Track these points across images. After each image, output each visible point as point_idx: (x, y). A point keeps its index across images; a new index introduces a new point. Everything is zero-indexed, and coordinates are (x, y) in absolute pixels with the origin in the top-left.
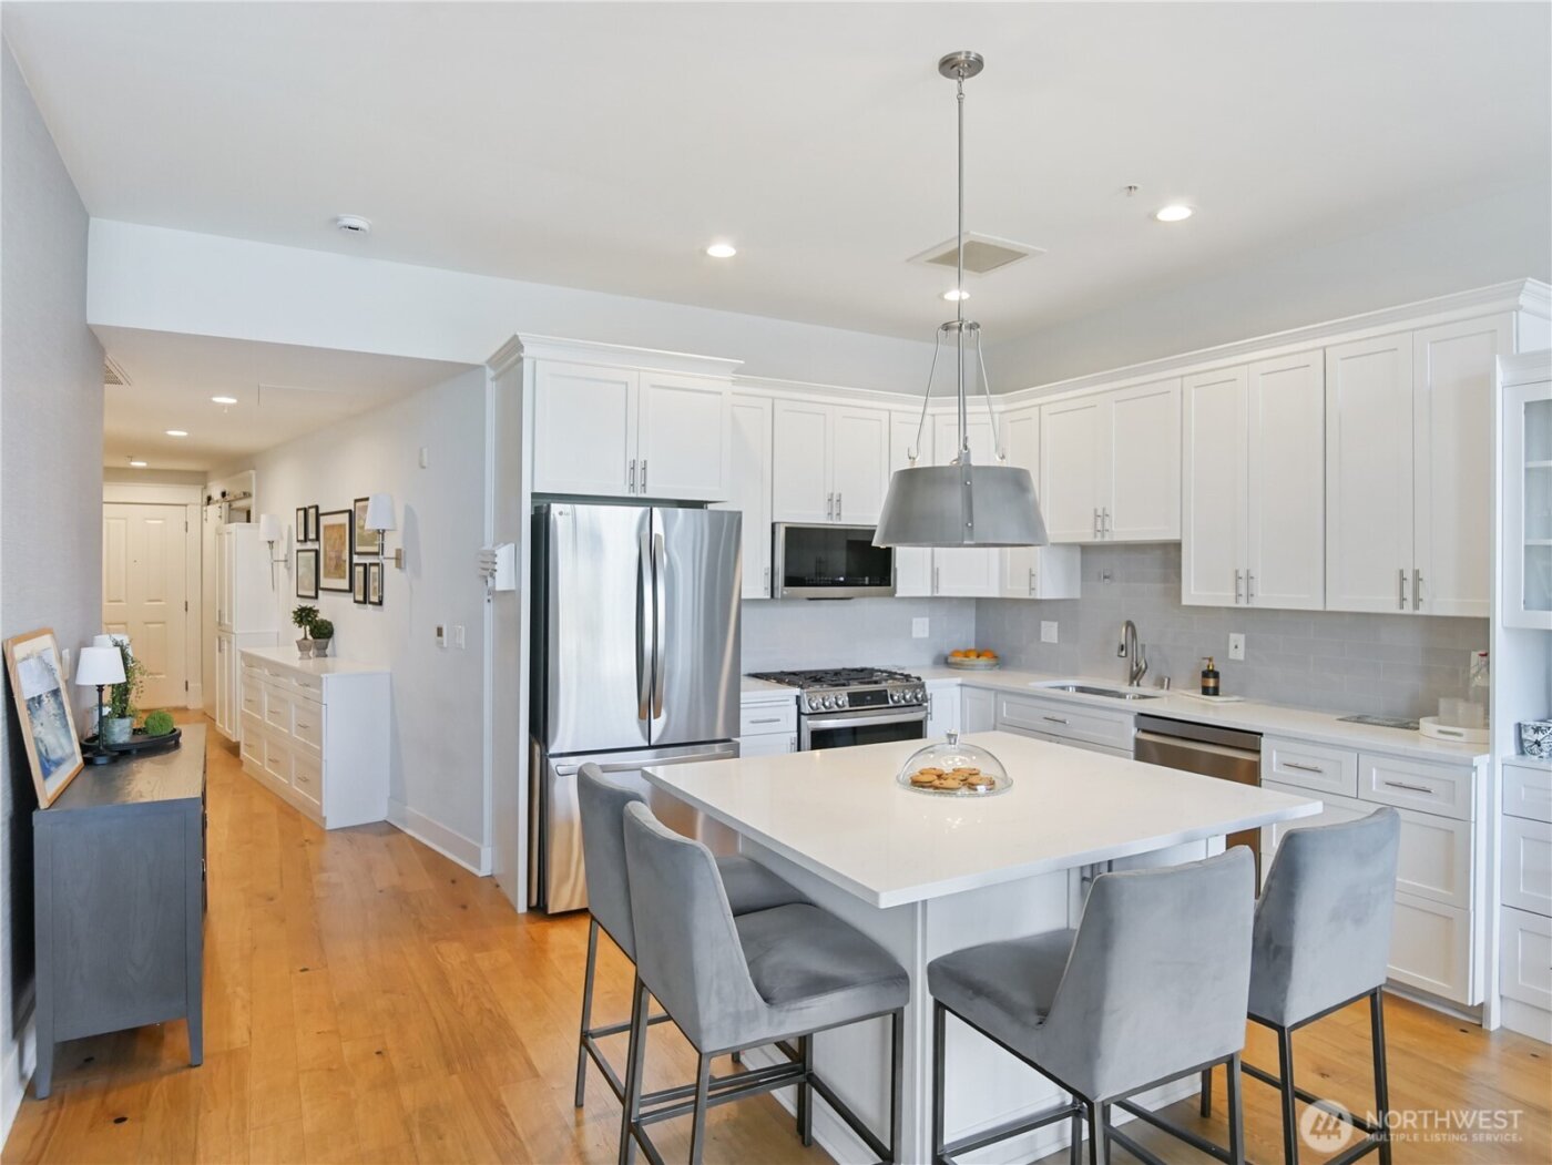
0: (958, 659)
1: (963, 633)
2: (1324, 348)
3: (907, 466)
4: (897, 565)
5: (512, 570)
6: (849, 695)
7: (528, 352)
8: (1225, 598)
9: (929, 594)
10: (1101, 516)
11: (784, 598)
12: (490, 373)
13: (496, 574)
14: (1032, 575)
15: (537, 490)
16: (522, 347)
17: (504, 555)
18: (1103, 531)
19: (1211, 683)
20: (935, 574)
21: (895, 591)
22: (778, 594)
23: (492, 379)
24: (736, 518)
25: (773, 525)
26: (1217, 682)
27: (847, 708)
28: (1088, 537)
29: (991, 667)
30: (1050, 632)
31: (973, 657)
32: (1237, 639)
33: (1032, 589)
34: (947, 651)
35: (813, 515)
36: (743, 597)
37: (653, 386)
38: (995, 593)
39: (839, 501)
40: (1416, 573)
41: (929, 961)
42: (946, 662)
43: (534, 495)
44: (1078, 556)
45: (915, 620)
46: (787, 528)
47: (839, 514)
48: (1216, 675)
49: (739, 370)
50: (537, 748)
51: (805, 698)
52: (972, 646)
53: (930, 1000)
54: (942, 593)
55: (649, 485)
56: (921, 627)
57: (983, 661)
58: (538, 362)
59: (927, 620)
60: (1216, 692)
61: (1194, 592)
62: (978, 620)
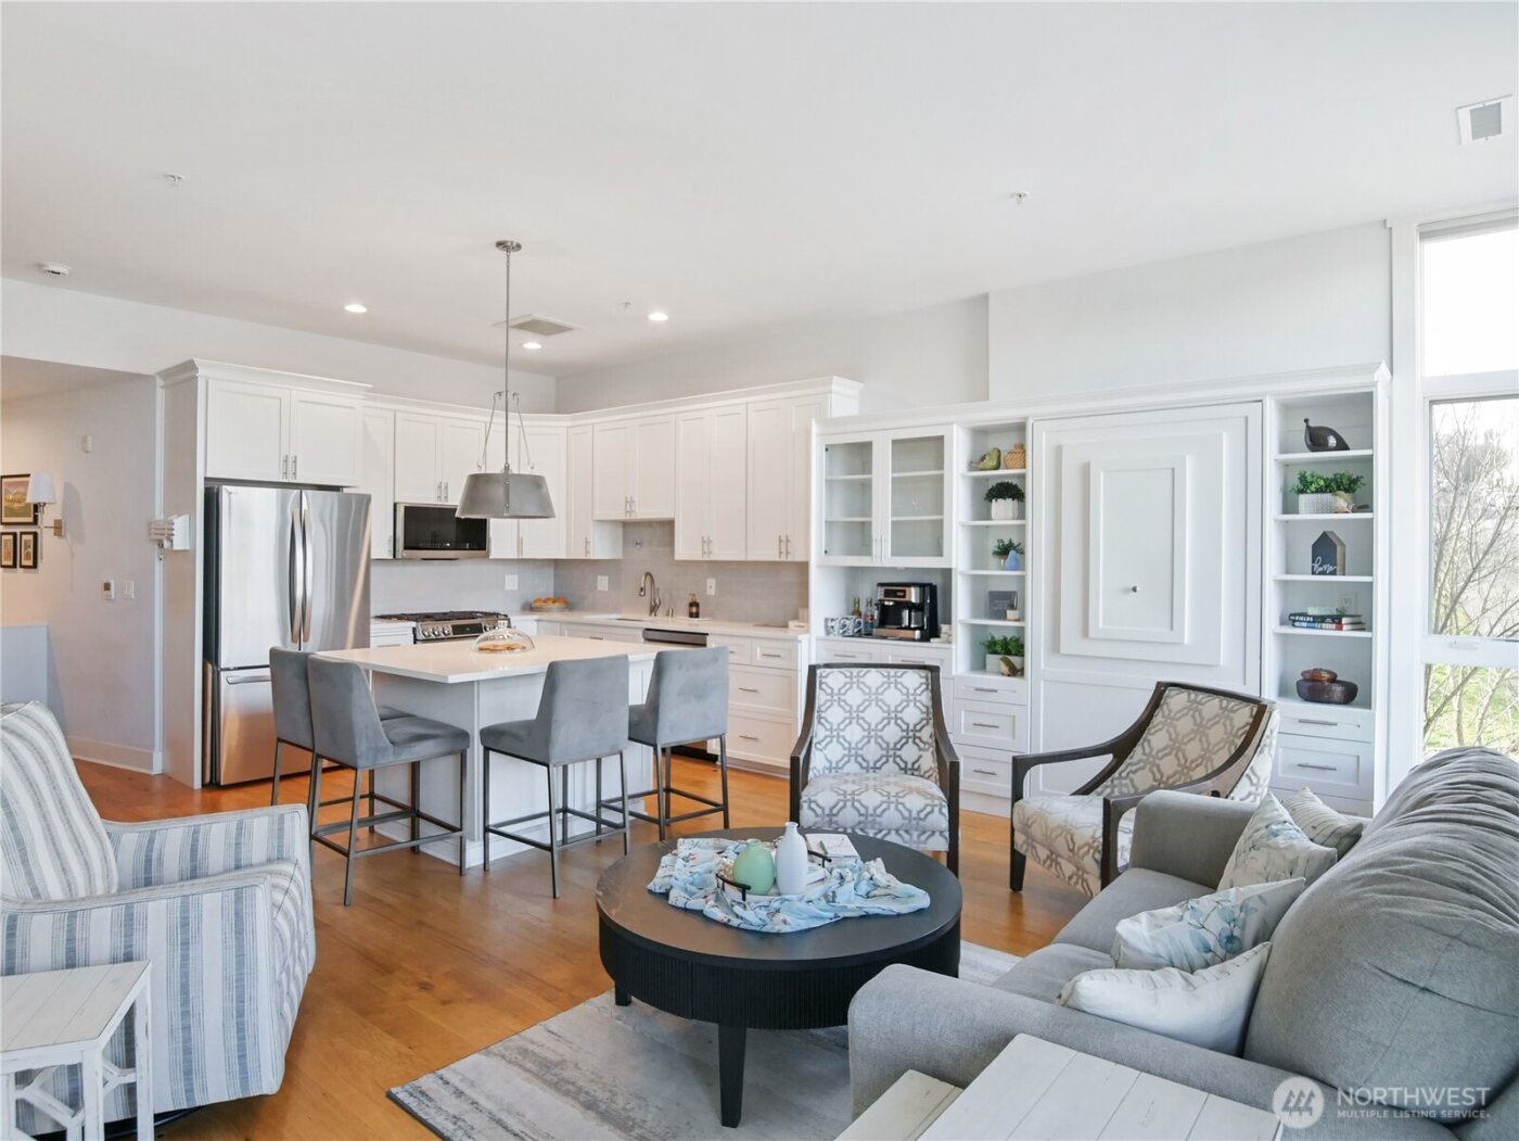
0: (538, 604)
1: (545, 586)
2: (747, 404)
3: (476, 472)
4: (491, 535)
5: (186, 533)
6: (453, 627)
7: (201, 372)
8: (697, 556)
9: (516, 557)
10: (629, 502)
11: (403, 559)
12: (160, 382)
13: (174, 538)
14: (587, 542)
15: (209, 475)
16: (197, 369)
17: (180, 524)
18: (631, 512)
19: (694, 610)
20: (520, 542)
21: (487, 556)
22: (399, 556)
23: (162, 387)
24: (365, 501)
25: (395, 505)
26: (698, 609)
27: (452, 635)
28: (622, 517)
29: (563, 610)
30: (603, 583)
31: (550, 603)
32: (711, 583)
33: (587, 552)
34: (531, 600)
35: (427, 498)
36: (373, 557)
37: (301, 401)
38: (564, 557)
39: (446, 487)
40: (787, 538)
41: (481, 727)
42: (530, 608)
43: (206, 479)
44: (620, 530)
45: (507, 577)
46: (406, 508)
47: (446, 498)
48: (697, 605)
49: (369, 390)
50: (210, 666)
51: (420, 630)
52: (552, 596)
53: (481, 748)
54: (525, 556)
55: (298, 474)
56: (511, 582)
57: (557, 605)
58: (210, 381)
59: (516, 577)
60: (697, 615)
61: (683, 551)
62: (556, 576)
